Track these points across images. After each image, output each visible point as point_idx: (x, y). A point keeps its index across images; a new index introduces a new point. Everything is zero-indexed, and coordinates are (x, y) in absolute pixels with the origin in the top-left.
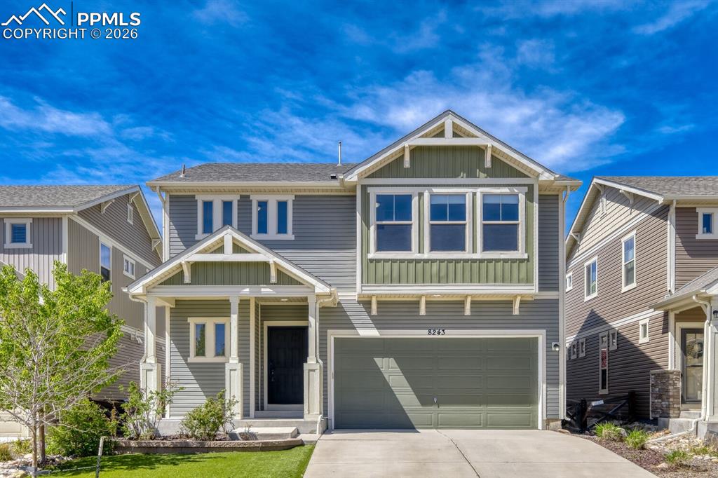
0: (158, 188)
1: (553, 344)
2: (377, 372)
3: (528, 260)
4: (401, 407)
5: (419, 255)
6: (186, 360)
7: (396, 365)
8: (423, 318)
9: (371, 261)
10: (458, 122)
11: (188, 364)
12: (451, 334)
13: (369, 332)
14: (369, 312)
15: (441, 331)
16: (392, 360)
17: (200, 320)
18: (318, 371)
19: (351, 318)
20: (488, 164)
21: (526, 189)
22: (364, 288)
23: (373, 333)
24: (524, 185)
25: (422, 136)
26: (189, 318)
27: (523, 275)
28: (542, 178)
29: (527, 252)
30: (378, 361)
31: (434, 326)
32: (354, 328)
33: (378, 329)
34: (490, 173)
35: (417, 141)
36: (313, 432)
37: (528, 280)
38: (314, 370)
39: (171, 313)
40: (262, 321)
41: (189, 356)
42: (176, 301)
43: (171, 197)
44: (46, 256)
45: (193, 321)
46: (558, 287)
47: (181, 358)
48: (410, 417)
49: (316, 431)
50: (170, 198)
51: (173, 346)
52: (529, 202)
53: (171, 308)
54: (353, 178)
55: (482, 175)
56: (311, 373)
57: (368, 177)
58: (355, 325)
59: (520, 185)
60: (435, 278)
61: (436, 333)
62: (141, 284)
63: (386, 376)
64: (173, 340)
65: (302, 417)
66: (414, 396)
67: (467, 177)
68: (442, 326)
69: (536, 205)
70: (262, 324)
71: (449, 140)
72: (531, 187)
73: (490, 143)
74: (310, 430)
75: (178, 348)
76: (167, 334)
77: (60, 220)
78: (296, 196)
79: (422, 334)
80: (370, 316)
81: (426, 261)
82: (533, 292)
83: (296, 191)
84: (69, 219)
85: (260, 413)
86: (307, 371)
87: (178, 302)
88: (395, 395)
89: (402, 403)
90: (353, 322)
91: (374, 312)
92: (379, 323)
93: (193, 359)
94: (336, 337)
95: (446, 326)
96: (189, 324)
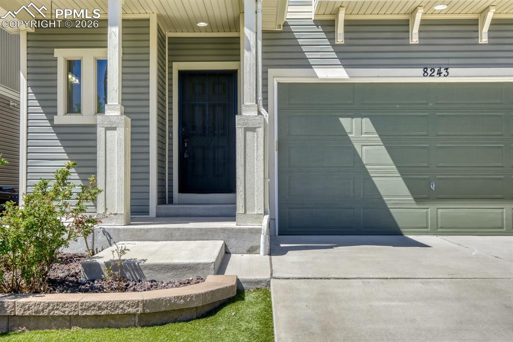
2: (343, 140)
4: (381, 198)
6: (51, 120)
7: (373, 129)
8: (415, 48)
11: (54, 127)
12: (459, 76)
13: (332, 73)
14: (332, 39)
15: (442, 70)
16: (367, 123)
17: (73, 54)
18: (261, 131)
19: (304, 49)
23: (338, 74)
26: (55, 50)
30: (345, 122)
31: (433, 62)
32: (309, 66)
33: (346, 66)
36: (253, 250)
38: (253, 130)
39: (28, 41)
40: (170, 62)
41: (56, 114)
45: (62, 55)
47: (44, 116)
48: (394, 215)
49: (259, 247)
51: (32, 96)
53: (28, 34)
56: (249, 134)
58: (311, 62)
61: (435, 73)
63: (357, 147)
66: (401, 179)
68: (445, 61)
70: (171, 67)
74: (248, 245)
75: (39, 100)
79: (413, 76)
80: (334, 46)
85: (166, 208)
86: (243, 130)
88: (370, 178)
89: (382, 191)
90: (308, 55)
91: (340, 39)
92: (347, 58)
93: (62, 118)
95: (451, 61)
96: (56, 60)
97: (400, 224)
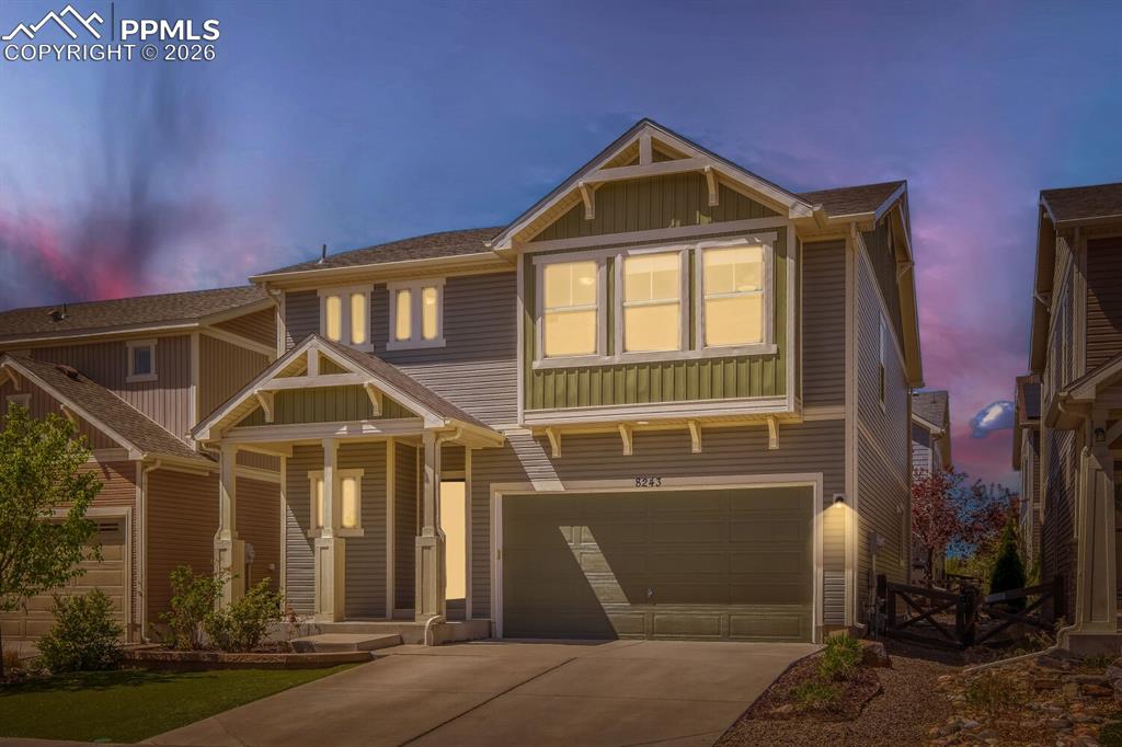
0: (264, 284)
1: (836, 496)
3: (777, 356)
4: (599, 603)
5: (607, 358)
7: (592, 538)
8: (630, 459)
9: (538, 372)
10: (661, 136)
11: (308, 539)
12: (671, 484)
13: (550, 485)
14: (549, 454)
15: (654, 480)
16: (585, 532)
19: (523, 463)
20: (713, 201)
21: (774, 236)
22: (527, 417)
23: (555, 486)
24: (772, 229)
25: (609, 166)
26: (310, 472)
27: (769, 381)
28: (794, 215)
29: (775, 341)
30: (564, 530)
31: (645, 472)
32: (528, 480)
33: (562, 479)
34: (716, 215)
35: (599, 175)
37: (778, 389)
38: (429, 548)
39: (287, 464)
40: (421, 472)
41: (309, 528)
42: (294, 447)
43: (288, 295)
44: (173, 391)
45: (314, 477)
46: (844, 399)
47: (299, 530)
48: (612, 620)
50: (287, 297)
51: (290, 513)
52: (779, 259)
53: (288, 459)
54: (506, 244)
55: (705, 220)
57: (533, 241)
58: (530, 475)
59: (764, 230)
60: (631, 395)
61: (648, 484)
62: (208, 426)
63: (577, 555)
64: (290, 505)
65: (413, 619)
66: (618, 586)
67: (682, 225)
68: (657, 472)
69: (790, 263)
71: (647, 168)
72: (782, 232)
73: (708, 165)
75: (296, 516)
76: (282, 496)
77: (188, 337)
78: (448, 279)
79: (627, 486)
80: (551, 459)
81: (617, 368)
82: (786, 409)
83: (449, 270)
84: (201, 335)
87: (296, 448)
88: (589, 585)
90: (527, 469)
91: (556, 454)
92: (564, 470)
94: (506, 493)
95: (661, 471)
96: (310, 480)
97: (616, 626)
